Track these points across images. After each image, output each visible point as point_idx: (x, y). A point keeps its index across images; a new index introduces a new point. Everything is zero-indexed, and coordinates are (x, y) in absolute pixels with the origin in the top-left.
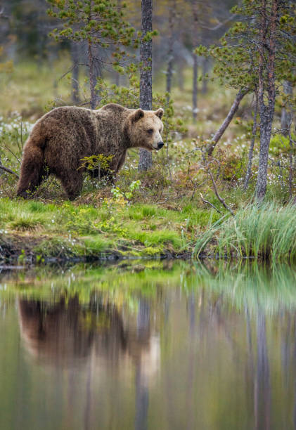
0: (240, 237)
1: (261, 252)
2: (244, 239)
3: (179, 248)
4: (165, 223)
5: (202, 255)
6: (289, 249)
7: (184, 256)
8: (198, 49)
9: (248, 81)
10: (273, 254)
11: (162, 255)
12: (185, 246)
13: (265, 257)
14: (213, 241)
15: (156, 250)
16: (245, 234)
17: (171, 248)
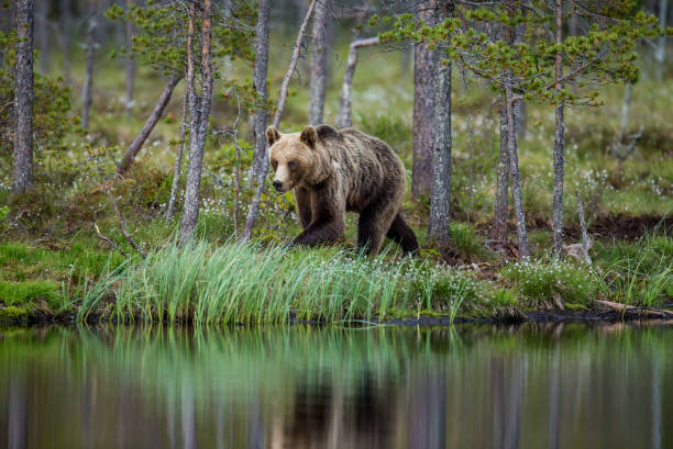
0: (149, 292)
1: (180, 313)
2: (155, 295)
3: (58, 306)
4: (40, 271)
5: (92, 319)
6: (222, 310)
7: (65, 319)
8: (111, 11)
9: (175, 58)
10: (198, 317)
11: (30, 317)
12: (67, 305)
13: (187, 322)
14: (111, 298)
15: (21, 310)
16: (157, 288)
17: (45, 307)
